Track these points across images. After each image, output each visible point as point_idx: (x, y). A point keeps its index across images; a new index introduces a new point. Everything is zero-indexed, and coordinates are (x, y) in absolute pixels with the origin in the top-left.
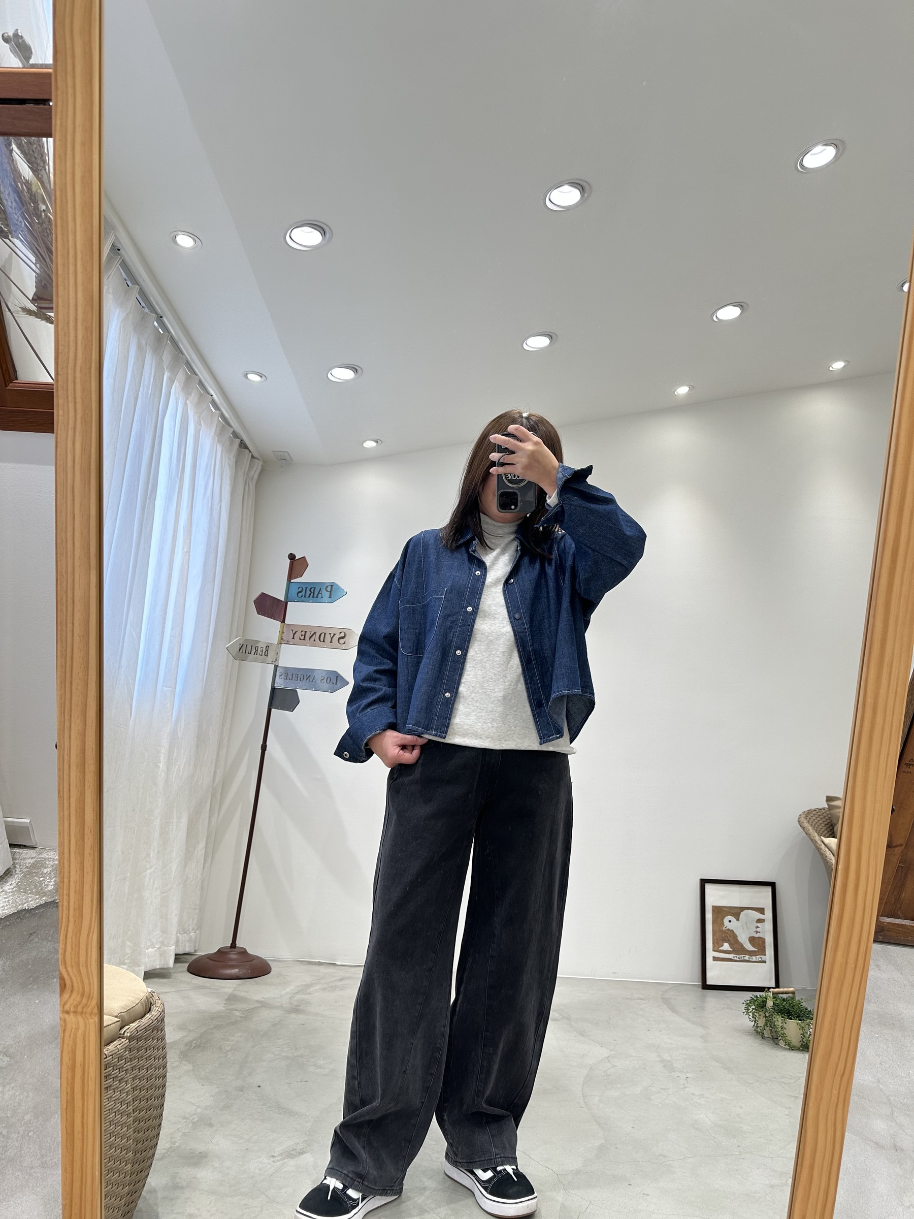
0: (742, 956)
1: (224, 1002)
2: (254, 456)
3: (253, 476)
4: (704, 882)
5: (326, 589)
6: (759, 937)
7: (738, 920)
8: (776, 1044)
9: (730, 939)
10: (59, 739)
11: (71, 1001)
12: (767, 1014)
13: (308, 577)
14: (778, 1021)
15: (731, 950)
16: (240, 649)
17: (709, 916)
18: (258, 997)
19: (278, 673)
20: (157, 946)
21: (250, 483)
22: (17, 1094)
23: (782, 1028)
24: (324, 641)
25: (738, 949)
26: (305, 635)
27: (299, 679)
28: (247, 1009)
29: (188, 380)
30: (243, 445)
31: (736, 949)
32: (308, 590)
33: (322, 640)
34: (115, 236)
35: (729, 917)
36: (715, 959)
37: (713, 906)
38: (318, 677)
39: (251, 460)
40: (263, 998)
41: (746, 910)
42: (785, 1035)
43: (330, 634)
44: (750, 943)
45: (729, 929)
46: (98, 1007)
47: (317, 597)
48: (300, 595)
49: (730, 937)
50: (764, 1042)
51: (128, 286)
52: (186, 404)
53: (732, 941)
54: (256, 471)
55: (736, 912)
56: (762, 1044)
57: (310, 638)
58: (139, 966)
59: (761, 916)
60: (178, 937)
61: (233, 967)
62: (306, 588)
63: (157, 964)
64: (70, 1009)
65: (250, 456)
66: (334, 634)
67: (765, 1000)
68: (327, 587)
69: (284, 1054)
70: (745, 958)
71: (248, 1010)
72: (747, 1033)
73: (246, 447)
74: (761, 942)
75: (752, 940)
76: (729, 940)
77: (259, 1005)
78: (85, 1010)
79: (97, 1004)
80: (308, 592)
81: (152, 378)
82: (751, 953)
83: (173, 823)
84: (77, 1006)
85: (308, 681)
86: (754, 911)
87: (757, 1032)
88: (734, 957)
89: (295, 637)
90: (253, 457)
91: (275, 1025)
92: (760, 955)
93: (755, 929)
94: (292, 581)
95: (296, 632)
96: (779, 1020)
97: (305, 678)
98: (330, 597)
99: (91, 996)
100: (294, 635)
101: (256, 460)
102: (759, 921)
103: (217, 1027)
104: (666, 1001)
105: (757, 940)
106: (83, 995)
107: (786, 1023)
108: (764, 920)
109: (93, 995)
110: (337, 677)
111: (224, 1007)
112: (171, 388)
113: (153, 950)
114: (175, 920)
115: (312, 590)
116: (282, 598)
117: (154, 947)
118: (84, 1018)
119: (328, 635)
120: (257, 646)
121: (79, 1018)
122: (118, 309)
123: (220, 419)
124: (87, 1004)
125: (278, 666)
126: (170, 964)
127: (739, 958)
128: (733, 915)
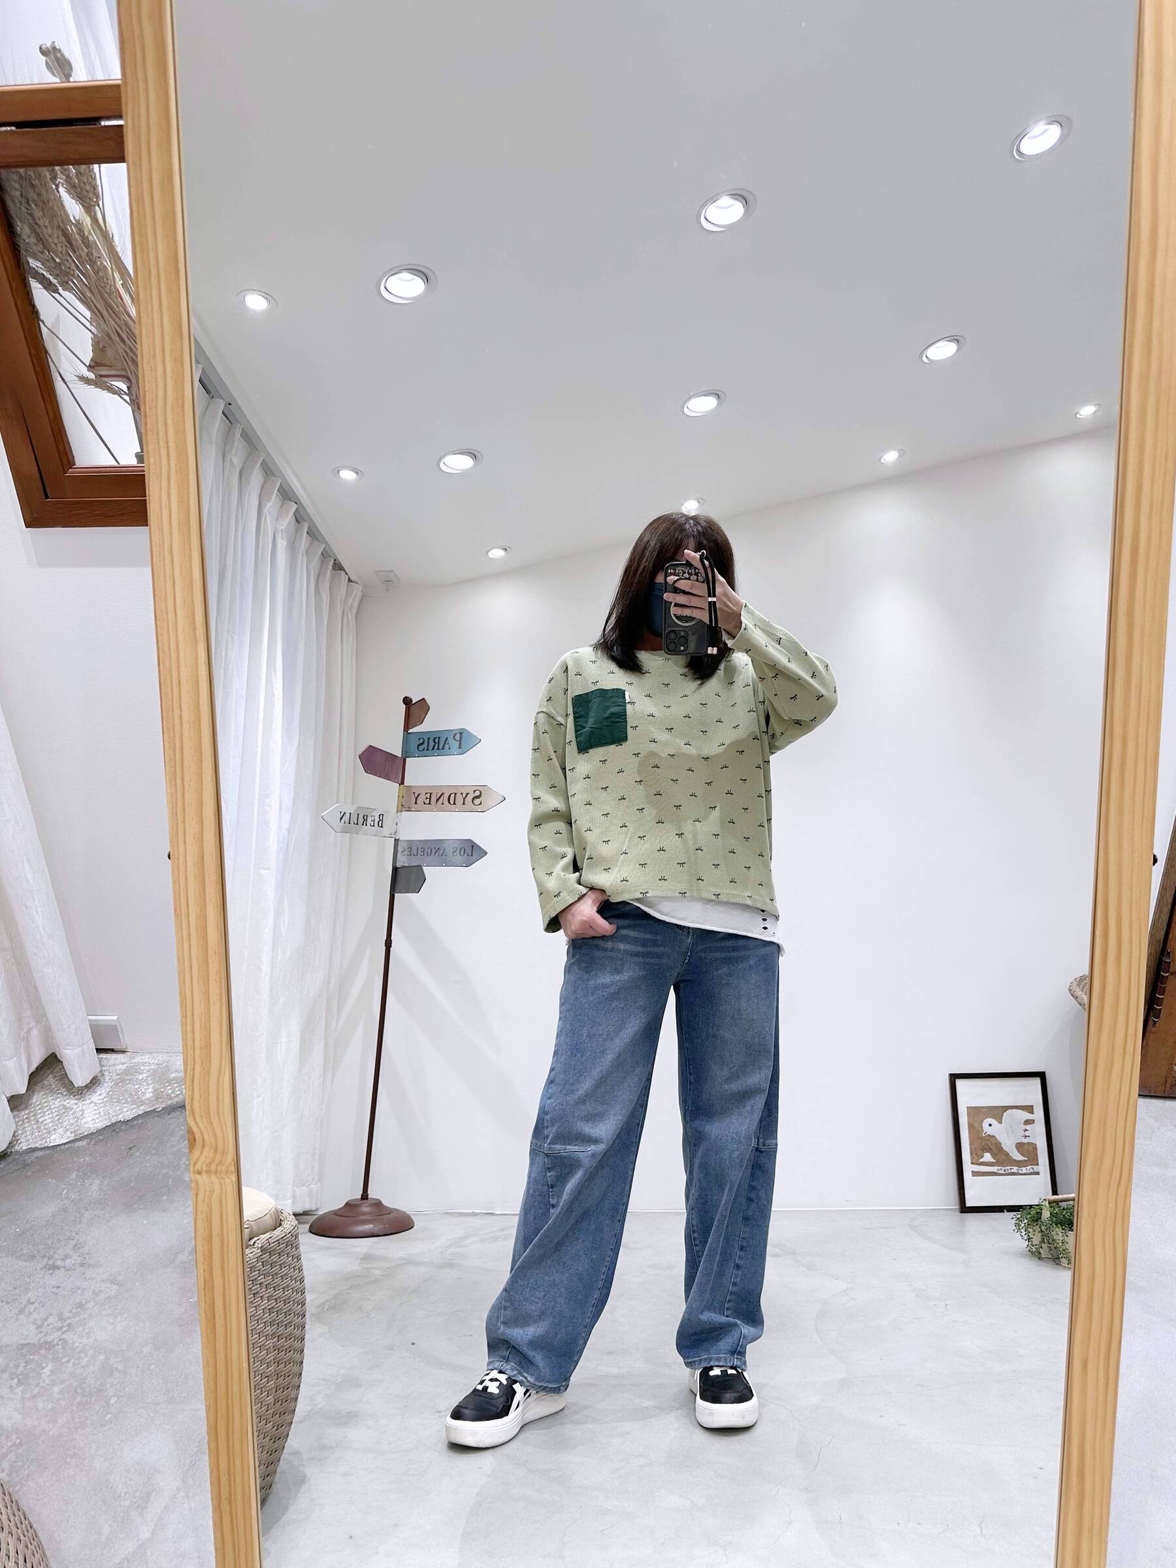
0: (1009, 1168)
1: (359, 1262)
2: (352, 578)
3: (351, 605)
4: (954, 1078)
5: (454, 737)
6: (1028, 1143)
7: (1000, 1122)
8: (1057, 1264)
9: (991, 1147)
10: (172, 846)
11: (203, 1158)
12: (1043, 1228)
13: (429, 725)
14: (1057, 1234)
15: (994, 1161)
17: (963, 1119)
18: (399, 1254)
19: (400, 849)
21: (349, 614)
22: (132, 1324)
23: (1063, 1243)
24: (454, 804)
25: (1002, 1157)
26: (430, 798)
27: (426, 854)
28: (388, 1267)
30: (338, 567)
31: (1000, 1160)
32: (431, 741)
33: (452, 802)
35: (989, 1120)
36: (975, 1174)
37: (967, 1107)
38: (449, 850)
39: (348, 584)
40: (406, 1254)
41: (1010, 1110)
42: (1067, 1251)
43: (462, 794)
44: (1019, 1151)
45: (989, 1135)
46: (234, 1164)
47: (443, 749)
48: (421, 748)
49: (992, 1145)
50: (1040, 1262)
54: (355, 597)
55: (997, 1112)
56: (1040, 1265)
57: (437, 800)
59: (1029, 1116)
60: (294, 1191)
61: (366, 1222)
62: (429, 739)
64: (202, 1168)
65: (347, 580)
66: (467, 794)
67: (1039, 1211)
68: (455, 735)
70: (1012, 1171)
72: (1022, 1255)
73: (341, 569)
74: (1031, 1149)
75: (1020, 1146)
76: (991, 1149)
77: (402, 1262)
78: (219, 1169)
79: (233, 1160)
80: (432, 744)
83: (281, 1044)
84: (209, 1164)
85: (436, 855)
86: (1020, 1111)
87: (1032, 1253)
88: (998, 1170)
89: (418, 802)
90: (350, 580)
91: (425, 1282)
93: (1023, 1133)
94: (409, 731)
95: (419, 795)
96: (1059, 1233)
97: (434, 851)
98: (460, 747)
99: (226, 1151)
100: (416, 798)
101: (354, 584)
102: (1028, 1122)
103: (354, 1287)
104: (915, 1228)
105: (1026, 1146)
106: (216, 1151)
107: (1067, 1236)
108: (1034, 1120)
109: (228, 1150)
110: (473, 846)
111: (360, 1266)
115: (437, 741)
116: (397, 752)
118: (218, 1178)
119: (459, 796)
121: (214, 1178)
124: (221, 1161)
125: (398, 840)
127: (1005, 1171)
128: (994, 1117)
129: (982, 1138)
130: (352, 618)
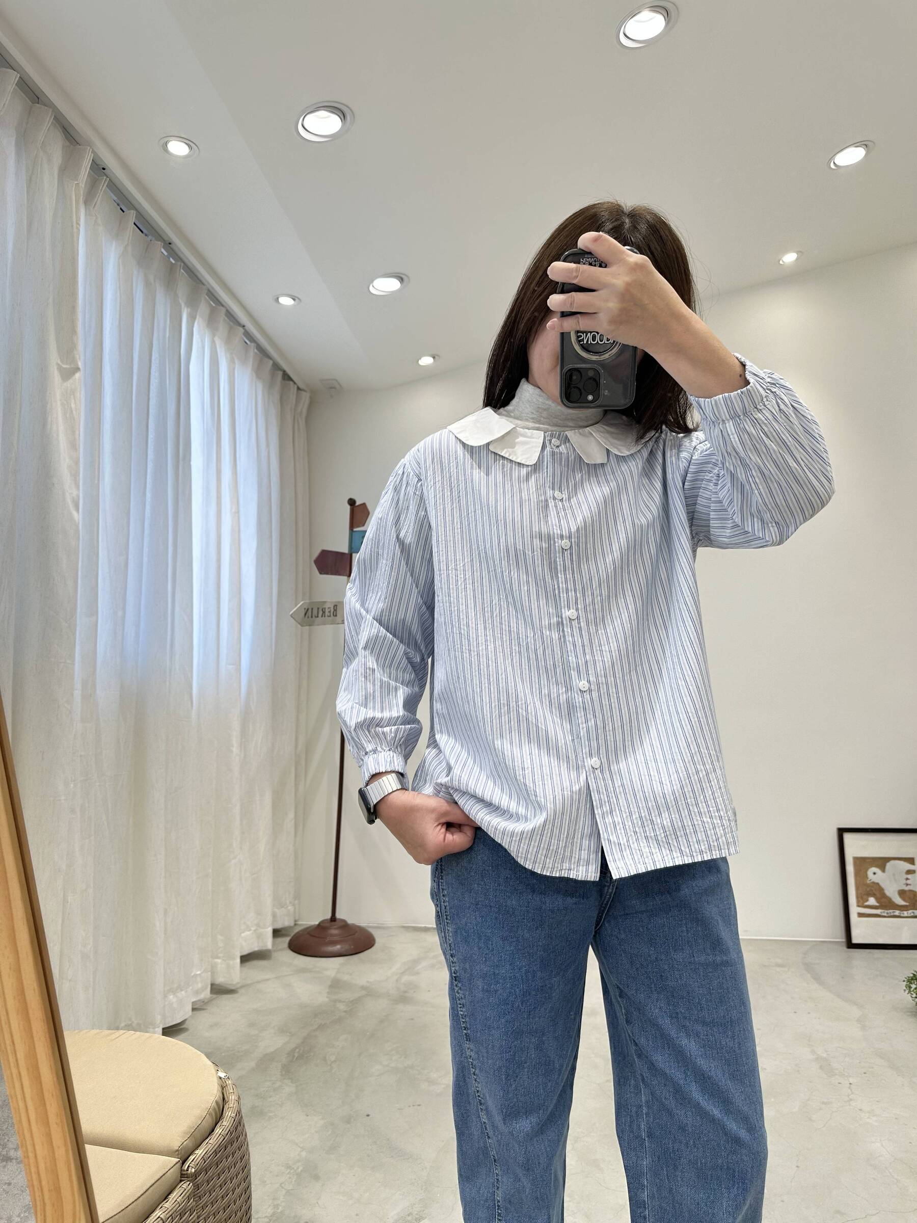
0: (891, 911)
1: (328, 990)
2: (301, 387)
3: (302, 410)
4: (841, 832)
6: (911, 891)
7: (884, 871)
9: (875, 893)
15: (877, 904)
16: (305, 614)
17: (850, 869)
18: (362, 981)
20: (253, 929)
21: (299, 419)
25: (886, 903)
28: (351, 999)
29: (213, 312)
30: (286, 377)
31: (884, 904)
34: (93, 152)
35: (874, 869)
36: (861, 915)
37: (853, 857)
39: (297, 392)
40: (368, 982)
41: (893, 861)
44: (900, 896)
45: (873, 883)
49: (876, 890)
51: (123, 212)
52: (213, 343)
53: (878, 895)
54: (304, 404)
55: (882, 863)
58: (234, 959)
59: (911, 867)
60: (274, 910)
61: (334, 943)
63: (255, 947)
65: (296, 389)
69: (393, 1065)
70: (896, 914)
71: (352, 1001)
73: (290, 379)
74: (912, 896)
75: (902, 893)
77: (364, 992)
82: (901, 908)
83: (255, 802)
86: (903, 862)
88: (881, 913)
90: (299, 389)
91: (382, 1021)
92: (911, 909)
93: (905, 882)
94: (355, 530)
101: (302, 392)
102: (909, 872)
103: (321, 1027)
104: (808, 967)
105: (908, 893)
108: (915, 871)
111: (327, 997)
112: (193, 327)
113: (248, 933)
114: (268, 900)
116: (345, 549)
117: (250, 930)
120: (324, 607)
122: (114, 243)
123: (256, 350)
126: (268, 942)
127: (887, 913)
128: (877, 866)
129: (868, 885)
130: (302, 422)
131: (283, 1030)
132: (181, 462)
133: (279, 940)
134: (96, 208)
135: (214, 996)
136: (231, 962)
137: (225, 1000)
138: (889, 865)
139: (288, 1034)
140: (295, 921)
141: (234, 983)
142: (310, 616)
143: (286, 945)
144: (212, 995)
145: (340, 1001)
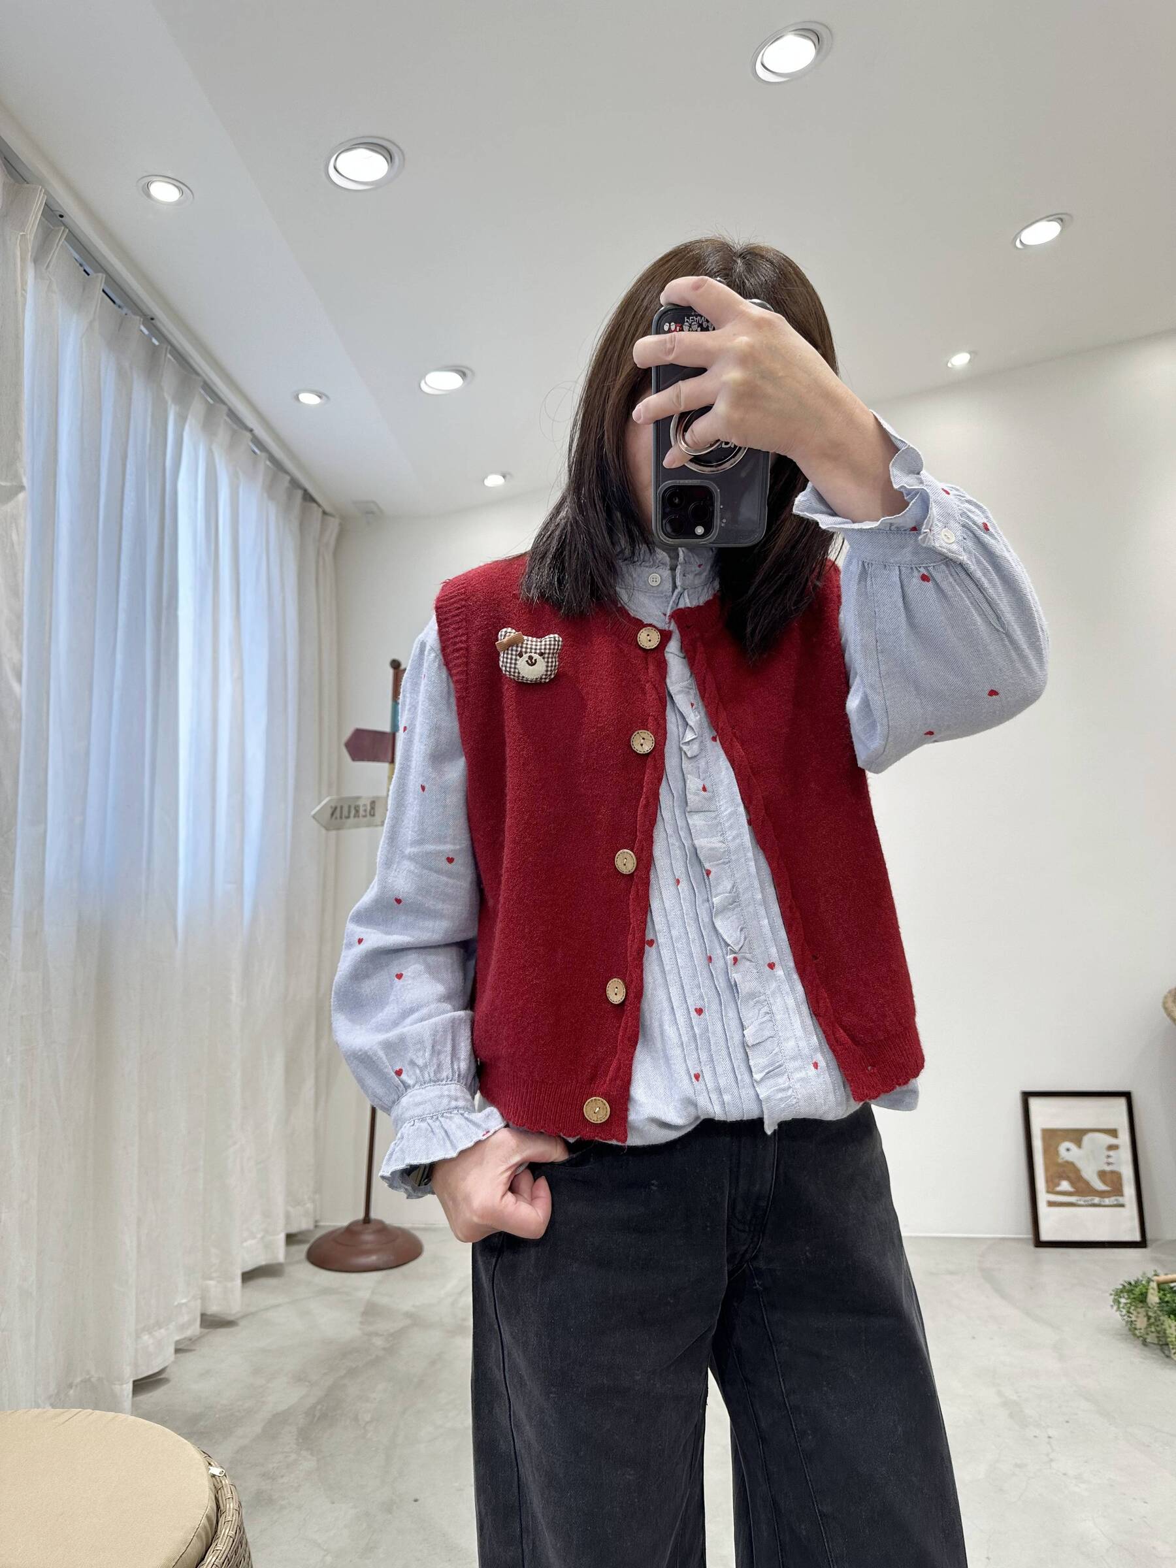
0: (1089, 1198)
1: (359, 1319)
2: (327, 511)
3: (328, 542)
4: (1027, 1096)
6: (1112, 1172)
7: (1079, 1146)
9: (1069, 1174)
12: (1151, 1315)
14: (1171, 1328)
15: (1072, 1190)
16: (332, 814)
17: (1038, 1143)
18: (407, 1306)
20: (259, 1236)
21: (325, 551)
25: (1082, 1188)
29: (210, 412)
31: (1080, 1189)
35: (1067, 1144)
36: (1051, 1204)
37: (1042, 1129)
40: (413, 1306)
41: (1091, 1133)
44: (1100, 1180)
45: (1067, 1162)
49: (1070, 1171)
50: (1147, 1352)
51: (88, 274)
52: (210, 451)
53: (1072, 1175)
54: (331, 534)
55: (1076, 1136)
58: (232, 1280)
59: (1113, 1141)
65: (321, 514)
67: (1144, 1291)
70: (1093, 1201)
71: (393, 1334)
74: (1115, 1177)
75: (1102, 1175)
76: (1068, 1176)
77: (408, 1322)
81: (149, 420)
82: (1102, 1194)
86: (1103, 1134)
87: (1135, 1335)
88: (1077, 1200)
90: (324, 513)
92: (1115, 1195)
93: (1106, 1160)
96: (1172, 1326)
101: (331, 517)
102: (1112, 1147)
105: (1109, 1175)
108: (1117, 1147)
112: (183, 430)
113: (252, 1242)
120: (357, 804)
123: (268, 463)
126: (280, 1253)
127: (1085, 1201)
128: (1071, 1141)
129: (1060, 1165)
130: (329, 558)
131: (299, 1378)
132: (164, 612)
133: (294, 1248)
134: (49, 269)
135: (206, 1331)
136: (229, 1285)
137: (220, 1337)
138: (1086, 1139)
139: (307, 1383)
140: (316, 1221)
141: (234, 1312)
142: (338, 816)
143: (303, 1255)
144: (203, 1330)
145: (377, 1334)
